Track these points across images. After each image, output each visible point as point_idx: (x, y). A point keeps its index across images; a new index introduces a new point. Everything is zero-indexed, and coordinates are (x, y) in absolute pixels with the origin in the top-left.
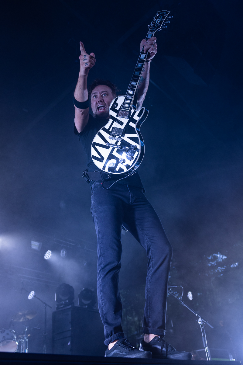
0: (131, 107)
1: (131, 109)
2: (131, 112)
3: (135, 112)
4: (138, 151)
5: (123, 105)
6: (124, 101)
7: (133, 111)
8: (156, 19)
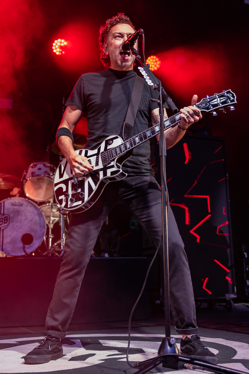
0: (115, 159)
1: (113, 160)
2: (111, 163)
3: (113, 166)
4: (82, 203)
5: (113, 149)
6: (117, 147)
7: (112, 163)
8: (218, 98)
